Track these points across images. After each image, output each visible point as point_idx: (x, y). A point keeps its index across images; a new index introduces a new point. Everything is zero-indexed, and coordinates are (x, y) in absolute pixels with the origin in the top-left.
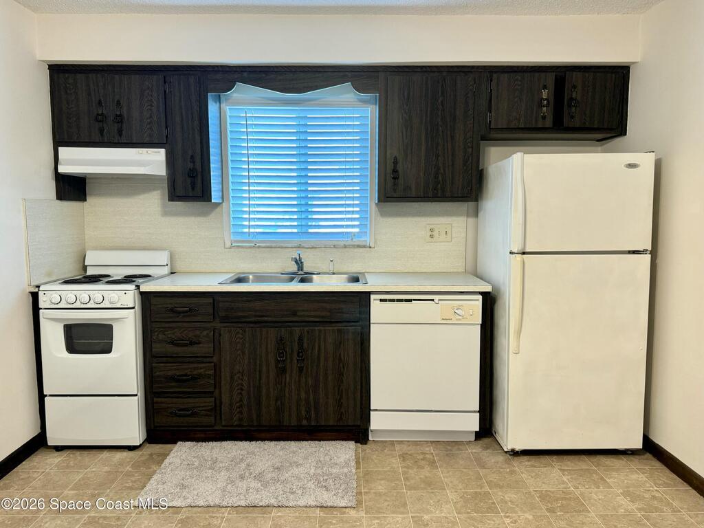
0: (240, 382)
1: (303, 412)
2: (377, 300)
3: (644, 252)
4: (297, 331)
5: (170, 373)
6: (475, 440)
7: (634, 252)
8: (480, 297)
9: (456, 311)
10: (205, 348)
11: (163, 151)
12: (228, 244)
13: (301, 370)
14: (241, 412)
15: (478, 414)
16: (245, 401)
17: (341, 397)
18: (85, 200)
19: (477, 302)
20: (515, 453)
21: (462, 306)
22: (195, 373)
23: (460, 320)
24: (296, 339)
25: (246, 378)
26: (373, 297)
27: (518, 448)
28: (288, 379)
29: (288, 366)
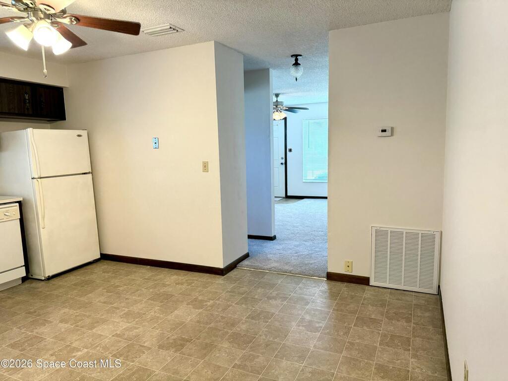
3: (89, 173)
6: (22, 283)
7: (84, 174)
8: (18, 204)
9: (6, 214)
15: (24, 267)
19: (16, 207)
20: (50, 278)
21: (9, 210)
23: (8, 218)
27: (51, 274)
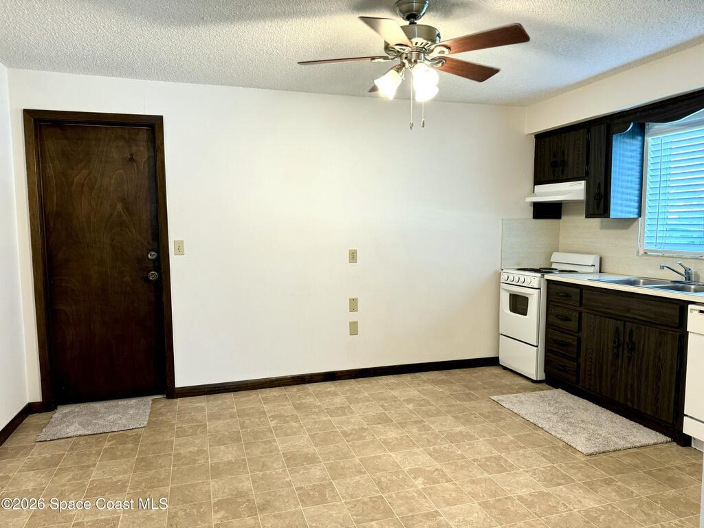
0: (591, 356)
1: (629, 395)
2: (696, 310)
4: (629, 325)
5: (555, 337)
10: (573, 325)
11: (583, 183)
12: (641, 252)
13: (630, 359)
14: (590, 379)
16: (593, 372)
17: (658, 393)
18: (560, 218)
22: (567, 341)
24: (628, 331)
25: (594, 355)
26: (690, 306)
28: (620, 362)
29: (621, 353)
